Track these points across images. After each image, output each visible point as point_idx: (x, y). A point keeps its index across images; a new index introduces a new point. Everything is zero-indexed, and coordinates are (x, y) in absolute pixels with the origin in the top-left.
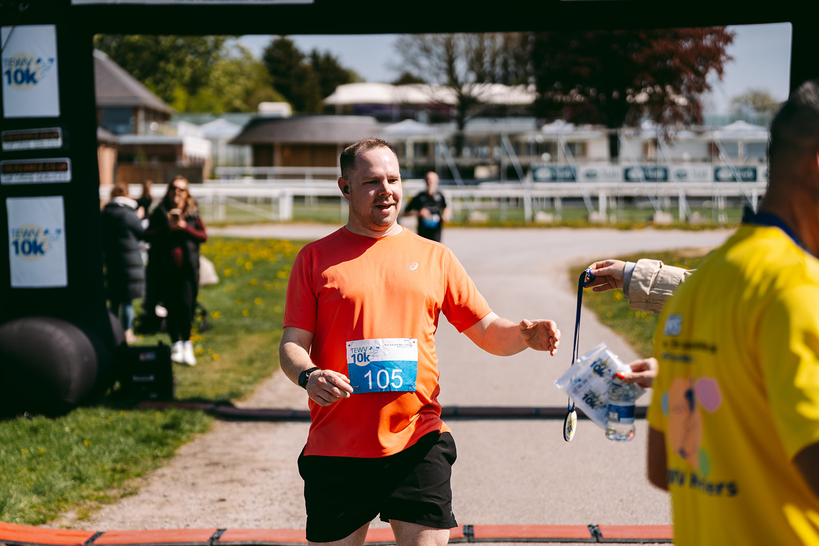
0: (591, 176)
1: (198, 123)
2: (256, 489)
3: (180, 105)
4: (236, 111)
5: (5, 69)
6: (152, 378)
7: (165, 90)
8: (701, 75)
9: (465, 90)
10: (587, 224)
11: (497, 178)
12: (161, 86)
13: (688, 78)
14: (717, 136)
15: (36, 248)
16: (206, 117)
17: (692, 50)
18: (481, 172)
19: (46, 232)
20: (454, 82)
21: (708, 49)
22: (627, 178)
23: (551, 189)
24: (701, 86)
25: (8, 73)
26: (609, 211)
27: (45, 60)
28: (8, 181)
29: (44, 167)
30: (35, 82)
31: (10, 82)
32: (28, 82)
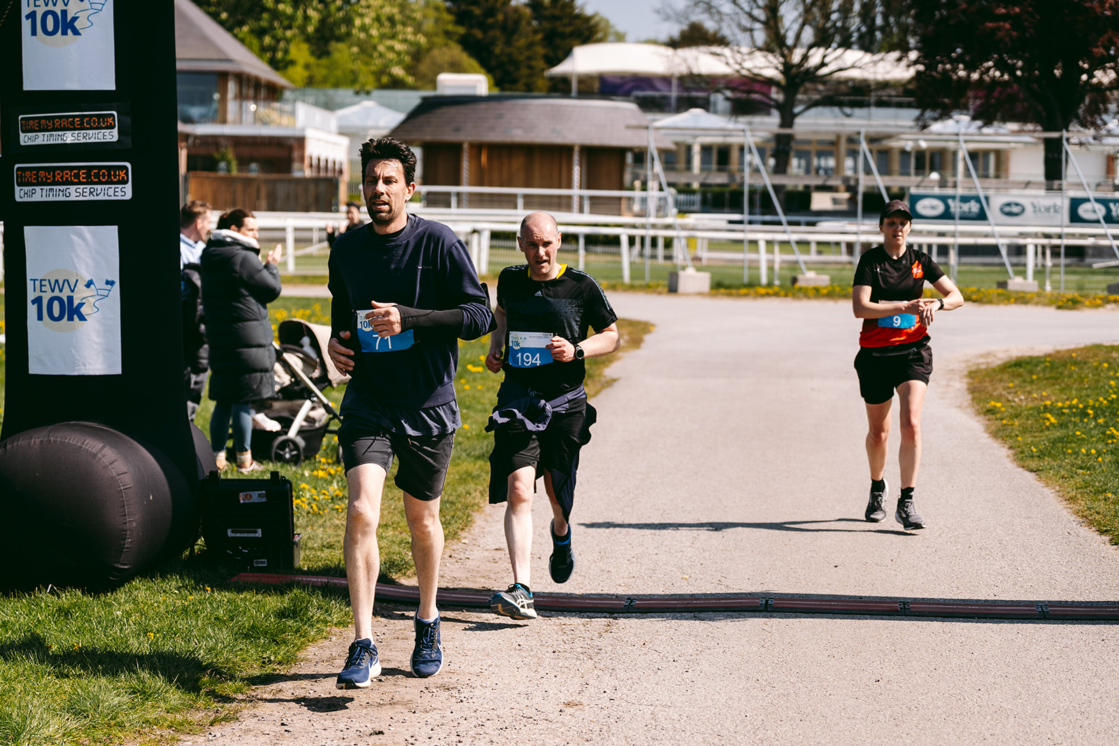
0: (1011, 211)
1: (329, 106)
2: (434, 717)
3: (298, 72)
4: (396, 84)
5: (26, 11)
6: (259, 533)
7: (273, 49)
9: (796, 57)
10: (1004, 294)
11: (850, 214)
12: (267, 40)
15: (72, 311)
16: (345, 93)
18: (821, 201)
19: (89, 284)
20: (776, 43)
22: (1075, 218)
23: (941, 234)
25: (32, 16)
26: (1040, 272)
28: (26, 199)
29: (88, 175)
30: (76, 32)
31: (34, 33)
32: (64, 33)
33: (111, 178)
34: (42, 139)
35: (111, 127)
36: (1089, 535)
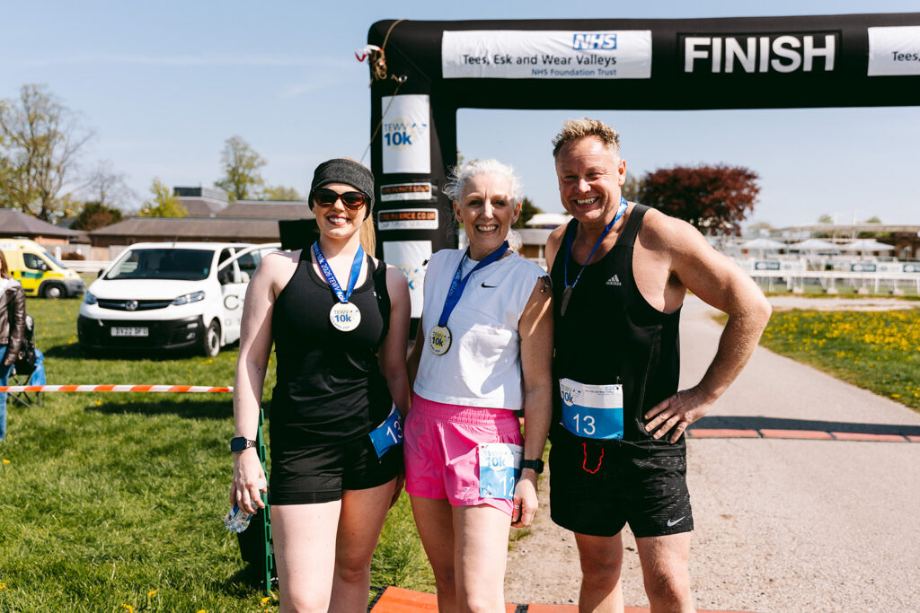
5: (384, 133)
8: (741, 211)
13: (733, 212)
14: (749, 244)
17: (736, 196)
19: (416, 271)
21: (745, 196)
24: (740, 216)
25: (388, 136)
27: (419, 125)
28: (384, 228)
29: (416, 216)
30: (410, 143)
31: (389, 144)
32: (404, 143)
33: (427, 217)
34: (392, 197)
35: (427, 191)
36: (855, 389)
